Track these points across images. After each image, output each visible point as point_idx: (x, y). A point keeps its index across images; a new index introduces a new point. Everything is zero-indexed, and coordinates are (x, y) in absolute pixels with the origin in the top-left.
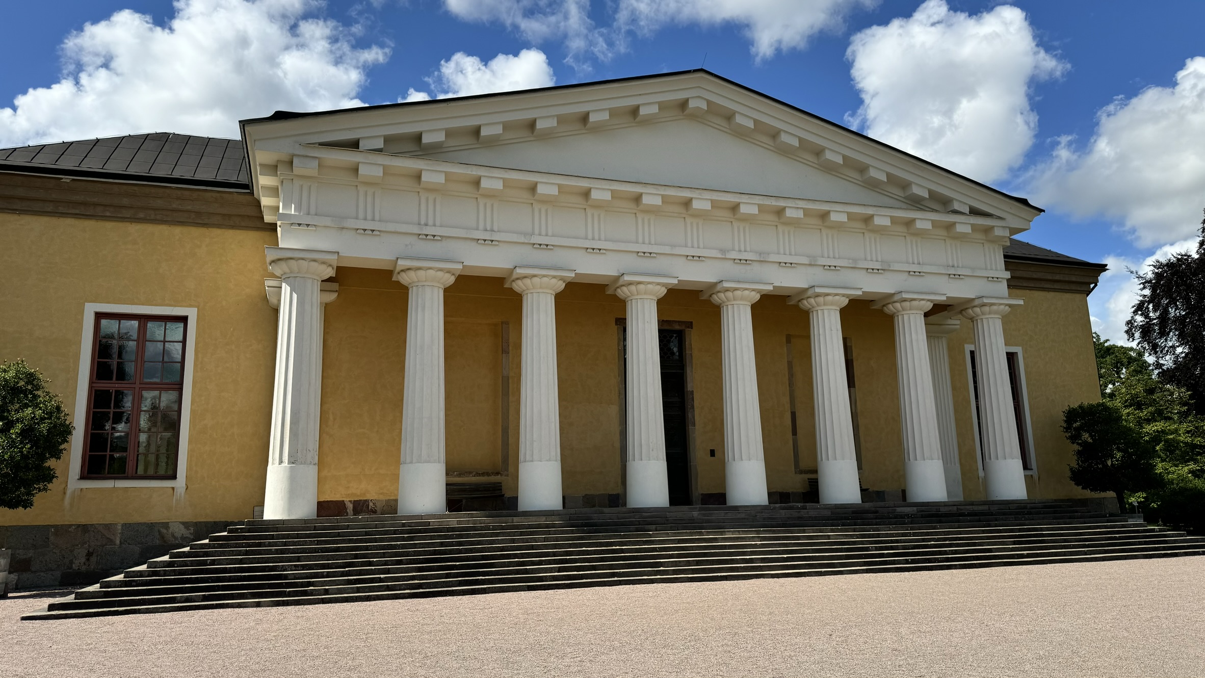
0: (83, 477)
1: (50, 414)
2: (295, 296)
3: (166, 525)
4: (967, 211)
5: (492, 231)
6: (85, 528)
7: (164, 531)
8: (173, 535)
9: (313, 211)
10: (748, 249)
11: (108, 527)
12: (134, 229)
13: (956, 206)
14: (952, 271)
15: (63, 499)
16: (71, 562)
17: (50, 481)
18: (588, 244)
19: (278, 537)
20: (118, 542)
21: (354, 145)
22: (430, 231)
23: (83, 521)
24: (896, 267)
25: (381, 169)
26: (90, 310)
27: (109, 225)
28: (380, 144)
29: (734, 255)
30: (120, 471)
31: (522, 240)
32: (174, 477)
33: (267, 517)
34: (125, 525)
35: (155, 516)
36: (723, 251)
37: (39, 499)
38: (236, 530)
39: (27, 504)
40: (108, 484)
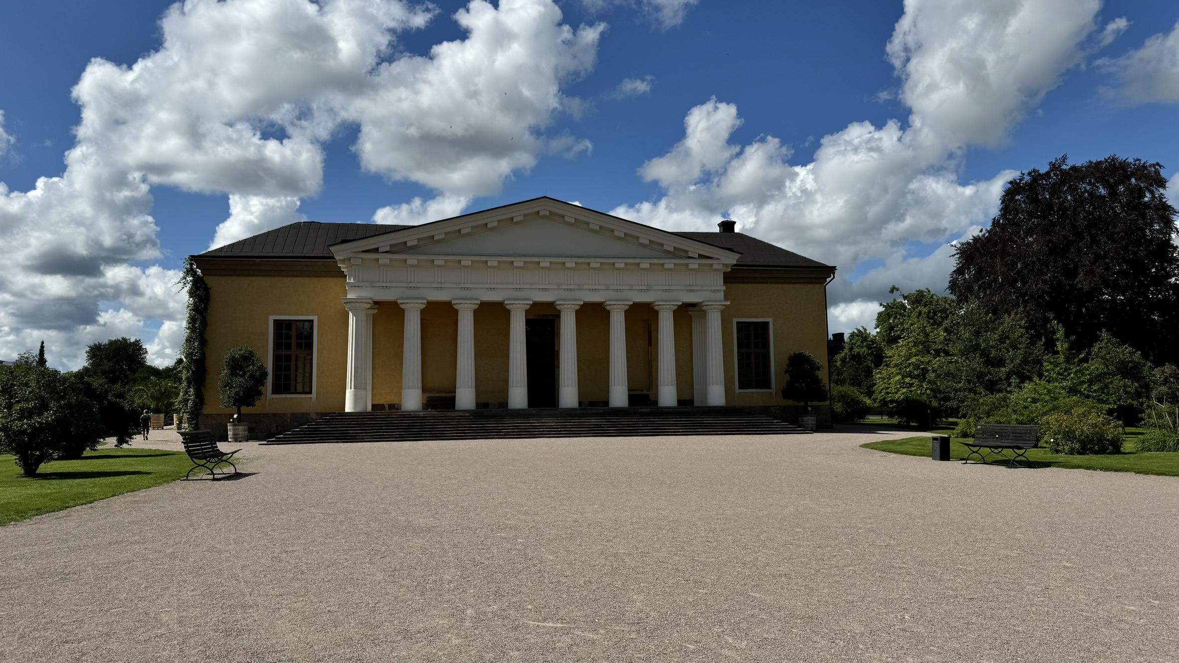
0: (273, 393)
1: (259, 368)
2: (354, 318)
3: (309, 414)
4: (697, 256)
5: (441, 283)
6: (275, 415)
7: (308, 416)
8: (312, 418)
9: (360, 280)
10: (572, 283)
11: (284, 414)
12: (288, 280)
13: (690, 254)
14: (689, 288)
15: (266, 402)
16: (270, 429)
17: (261, 396)
18: (488, 286)
19: (349, 419)
20: (289, 421)
21: (376, 250)
22: (412, 285)
23: (274, 412)
24: (656, 288)
25: (388, 260)
26: (272, 318)
27: (277, 279)
28: (388, 249)
29: (564, 287)
30: (287, 391)
31: (455, 286)
32: (310, 393)
33: (346, 411)
34: (292, 414)
35: (304, 410)
36: (558, 285)
37: (257, 403)
38: (333, 416)
39: (253, 405)
40: (283, 396)
